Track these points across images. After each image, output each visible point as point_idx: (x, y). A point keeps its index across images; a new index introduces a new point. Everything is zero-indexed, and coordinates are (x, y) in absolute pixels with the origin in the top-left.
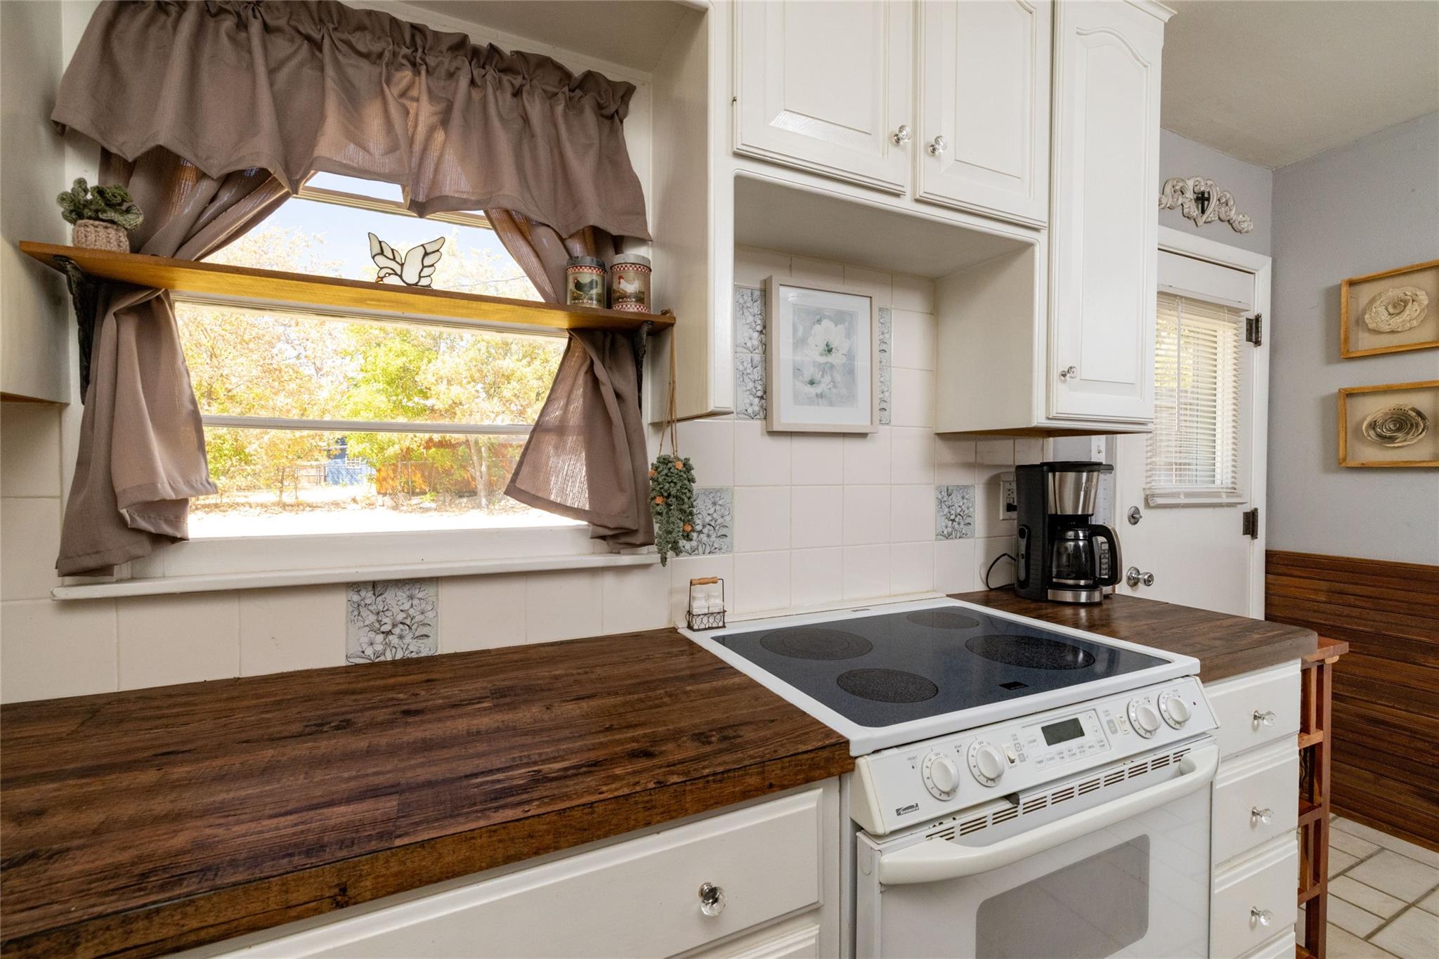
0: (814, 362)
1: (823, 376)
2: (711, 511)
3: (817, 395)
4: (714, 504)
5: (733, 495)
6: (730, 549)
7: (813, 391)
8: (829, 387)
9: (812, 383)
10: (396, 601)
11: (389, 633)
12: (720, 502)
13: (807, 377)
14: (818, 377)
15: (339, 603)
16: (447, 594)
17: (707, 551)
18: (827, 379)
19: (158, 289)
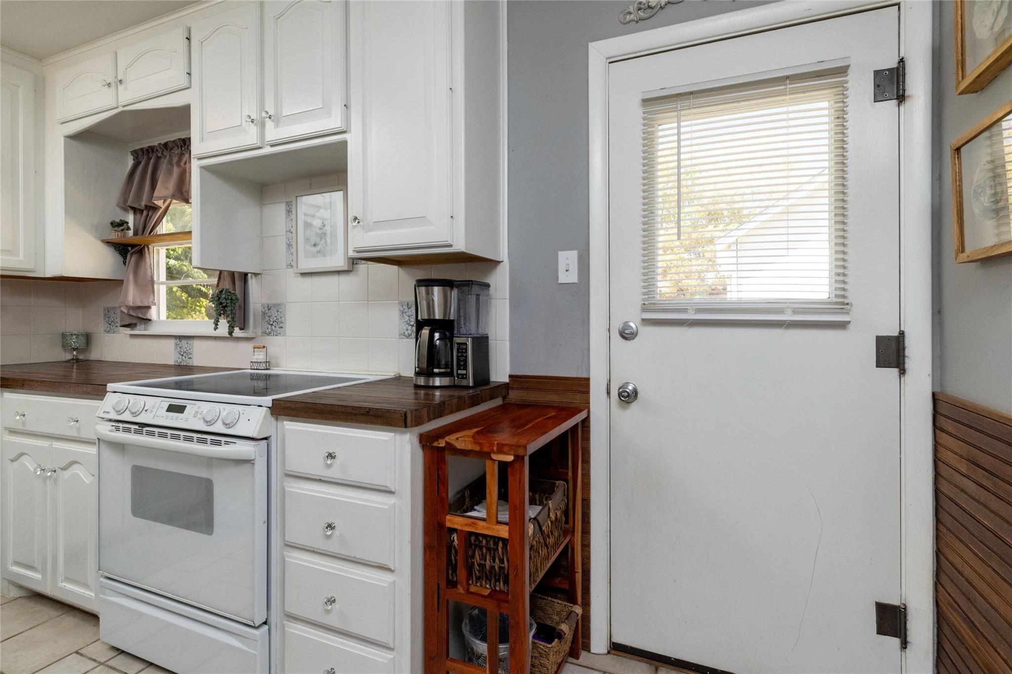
0: (316, 233)
1: (320, 241)
2: (276, 315)
3: (317, 251)
4: (278, 311)
5: (285, 307)
6: (285, 335)
7: (315, 249)
8: (323, 246)
9: (315, 245)
10: (184, 342)
11: (182, 355)
12: (280, 311)
13: (312, 242)
14: (318, 241)
15: (172, 342)
16: (196, 343)
17: (275, 334)
18: (323, 241)
19: (141, 245)
